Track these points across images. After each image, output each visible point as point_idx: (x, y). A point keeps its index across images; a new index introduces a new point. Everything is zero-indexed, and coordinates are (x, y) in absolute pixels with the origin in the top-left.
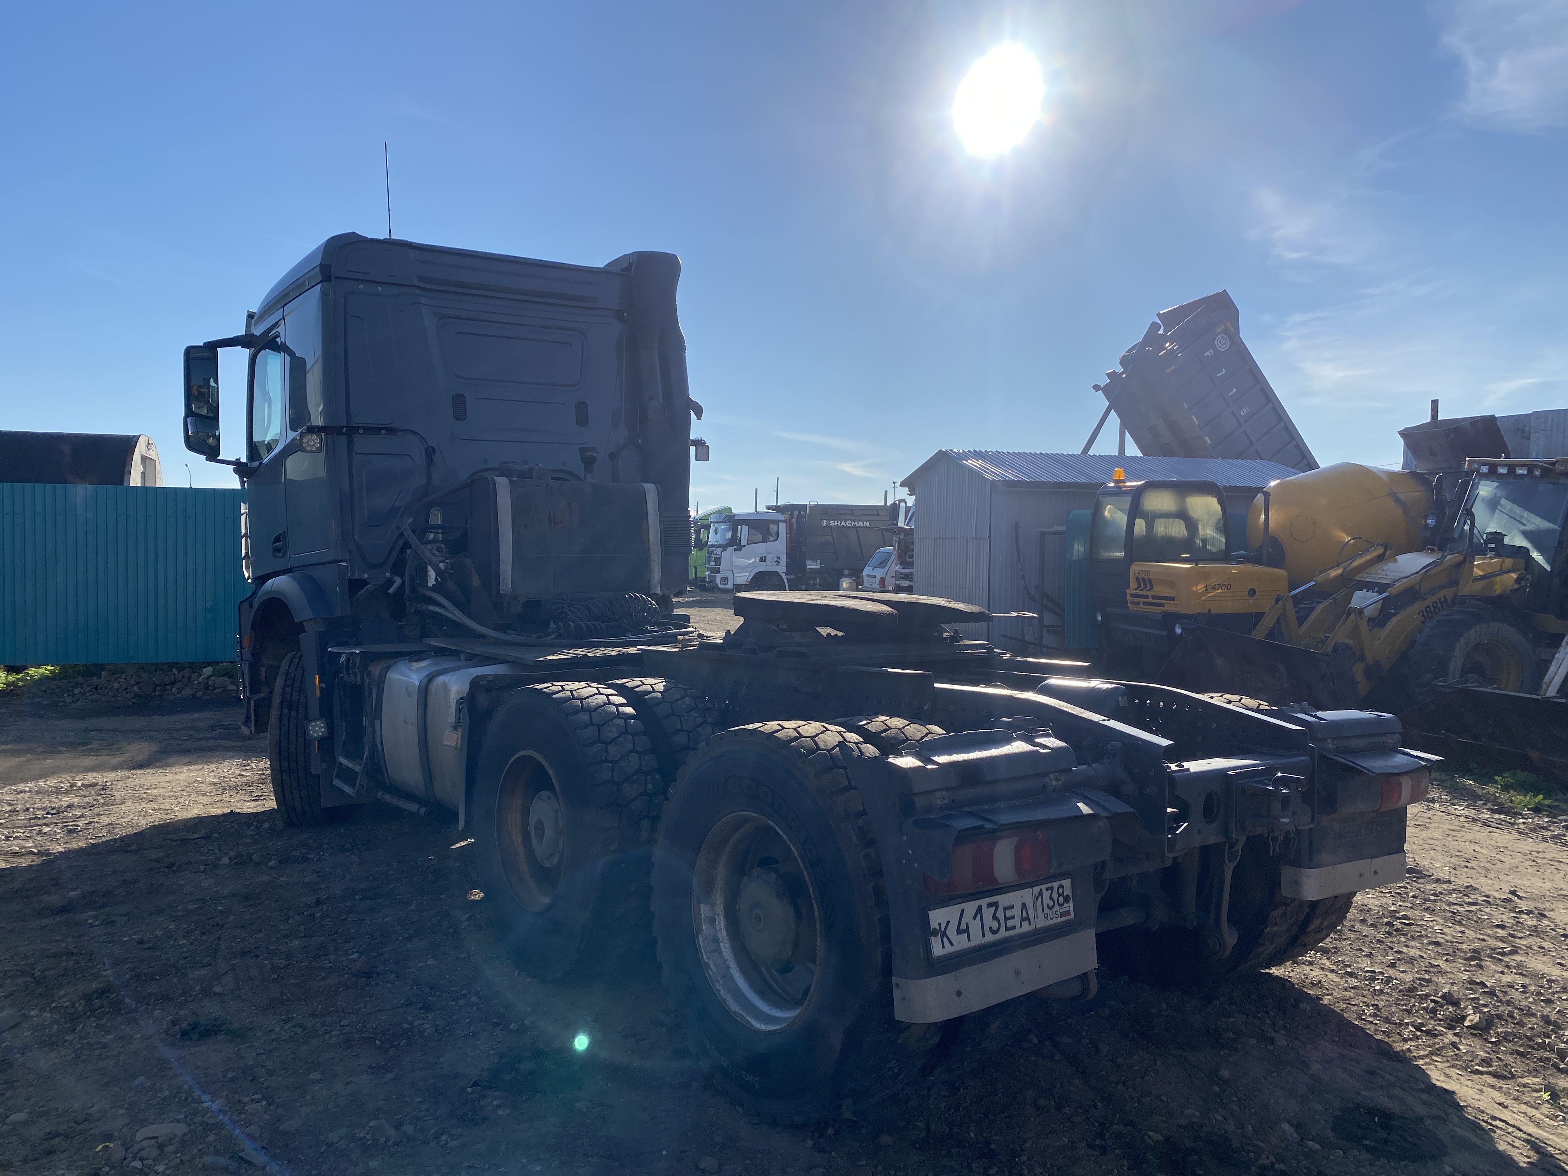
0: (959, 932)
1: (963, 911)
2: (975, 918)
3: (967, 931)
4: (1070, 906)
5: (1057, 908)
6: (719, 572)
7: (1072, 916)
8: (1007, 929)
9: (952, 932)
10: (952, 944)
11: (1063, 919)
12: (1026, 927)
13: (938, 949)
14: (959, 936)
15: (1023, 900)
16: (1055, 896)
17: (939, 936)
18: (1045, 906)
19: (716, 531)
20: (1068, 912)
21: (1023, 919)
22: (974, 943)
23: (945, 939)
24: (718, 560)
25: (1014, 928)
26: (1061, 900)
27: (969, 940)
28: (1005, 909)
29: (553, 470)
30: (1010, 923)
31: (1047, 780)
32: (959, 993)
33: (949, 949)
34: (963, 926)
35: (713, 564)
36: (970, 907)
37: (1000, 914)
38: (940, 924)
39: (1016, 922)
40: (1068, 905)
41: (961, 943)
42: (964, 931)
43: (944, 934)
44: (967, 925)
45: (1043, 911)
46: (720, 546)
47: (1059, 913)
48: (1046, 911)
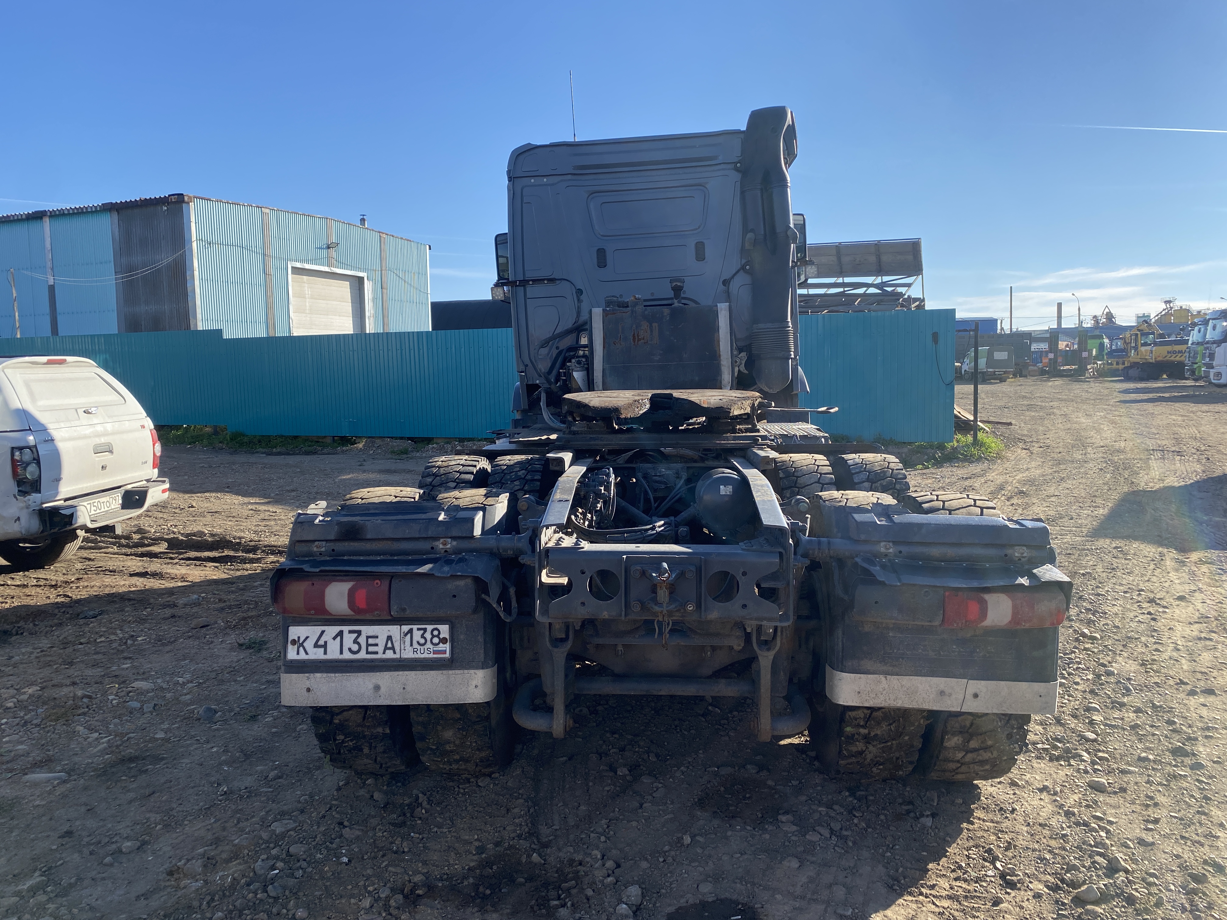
0: (316, 645)
1: (323, 632)
2: (334, 638)
3: (325, 646)
4: (447, 647)
5: (429, 645)
6: (1213, 368)
7: (447, 655)
8: (368, 653)
9: (309, 645)
10: (307, 653)
11: (435, 656)
12: (390, 654)
13: (292, 654)
14: (316, 649)
15: (389, 634)
16: (428, 636)
17: (296, 646)
18: (415, 642)
19: (1214, 328)
20: (444, 652)
21: (386, 648)
22: (329, 656)
23: (301, 649)
24: (1212, 356)
25: (376, 653)
26: (436, 640)
27: (325, 653)
28: (368, 637)
29: (645, 300)
30: (371, 649)
31: (437, 543)
32: (308, 690)
33: (302, 656)
34: (321, 642)
35: (1208, 359)
36: (331, 631)
37: (362, 640)
38: (299, 638)
39: (380, 649)
40: (445, 645)
41: (317, 654)
42: (321, 646)
43: (302, 645)
44: (326, 642)
45: (411, 645)
46: (1214, 342)
47: (431, 650)
48: (415, 645)
